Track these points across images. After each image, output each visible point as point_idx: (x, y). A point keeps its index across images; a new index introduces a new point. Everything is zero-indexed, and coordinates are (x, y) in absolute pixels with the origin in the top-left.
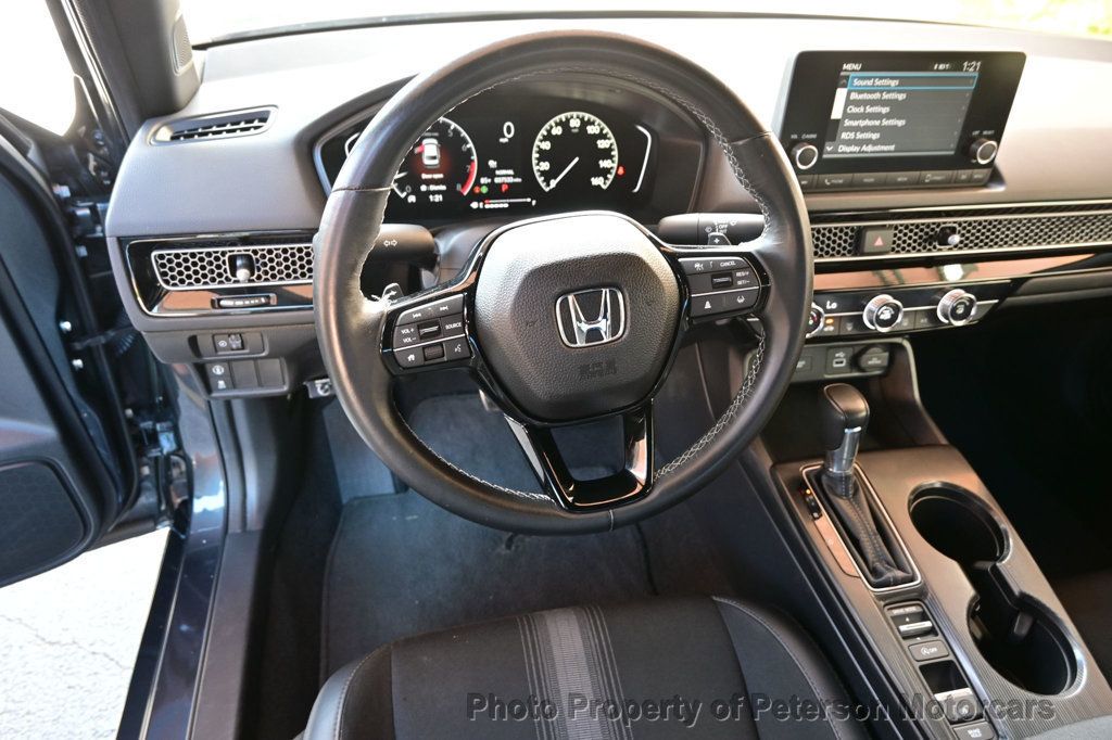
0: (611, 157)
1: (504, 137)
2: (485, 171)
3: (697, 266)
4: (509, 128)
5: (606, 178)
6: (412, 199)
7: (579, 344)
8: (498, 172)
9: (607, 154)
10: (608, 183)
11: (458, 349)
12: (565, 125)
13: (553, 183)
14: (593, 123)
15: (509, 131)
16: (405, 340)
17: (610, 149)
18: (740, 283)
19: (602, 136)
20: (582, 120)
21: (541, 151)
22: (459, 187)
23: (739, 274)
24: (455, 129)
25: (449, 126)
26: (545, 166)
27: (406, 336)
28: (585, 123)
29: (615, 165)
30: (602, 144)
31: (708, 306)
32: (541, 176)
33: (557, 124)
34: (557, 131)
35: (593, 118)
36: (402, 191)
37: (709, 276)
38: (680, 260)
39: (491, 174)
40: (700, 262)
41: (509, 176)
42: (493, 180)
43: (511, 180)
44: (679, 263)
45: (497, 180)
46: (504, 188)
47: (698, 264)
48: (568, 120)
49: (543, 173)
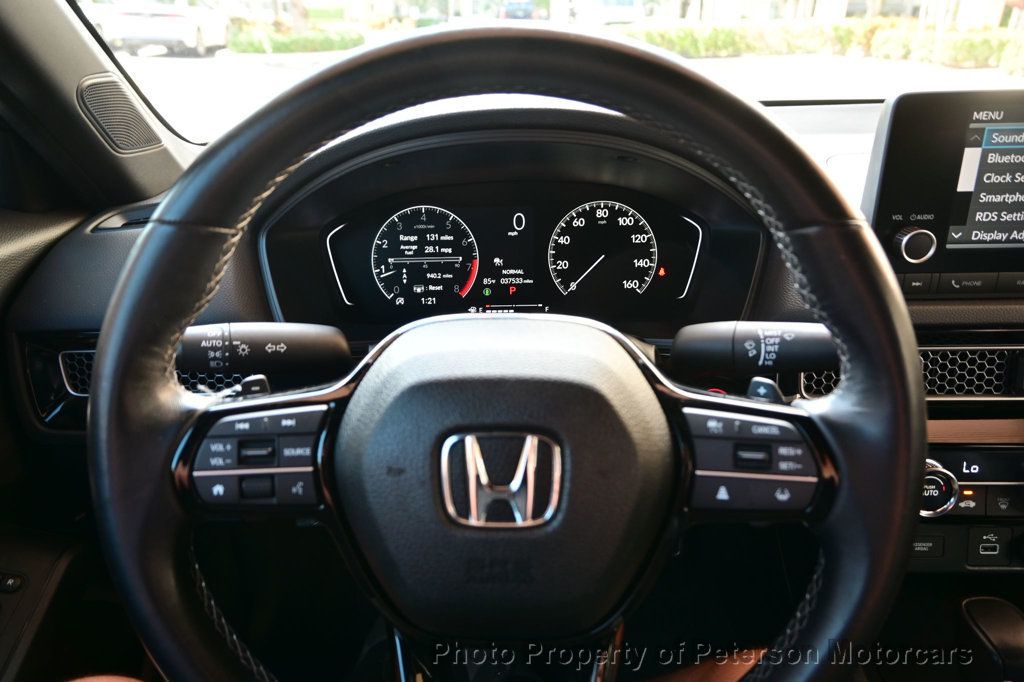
0: (649, 256)
1: (514, 230)
2: (488, 269)
3: (712, 424)
4: (519, 220)
5: (642, 281)
6: (401, 301)
7: (473, 521)
8: (504, 272)
9: (644, 251)
10: (645, 286)
11: (298, 489)
12: (589, 216)
13: (573, 286)
14: (625, 214)
15: (519, 223)
16: (214, 462)
17: (648, 244)
18: (784, 466)
19: (637, 229)
20: (611, 209)
21: (558, 247)
22: (456, 288)
23: (783, 451)
24: (454, 220)
25: (448, 216)
26: (563, 265)
27: (217, 454)
28: (615, 214)
29: (654, 265)
30: (638, 239)
31: (723, 494)
32: (558, 277)
33: (579, 215)
34: (578, 223)
35: (625, 207)
36: (389, 293)
37: (729, 445)
38: (687, 410)
39: (496, 273)
40: (719, 419)
41: (519, 276)
42: (498, 282)
43: (519, 281)
44: (683, 415)
45: (504, 281)
46: (512, 290)
47: (714, 420)
48: (593, 210)
49: (560, 273)
